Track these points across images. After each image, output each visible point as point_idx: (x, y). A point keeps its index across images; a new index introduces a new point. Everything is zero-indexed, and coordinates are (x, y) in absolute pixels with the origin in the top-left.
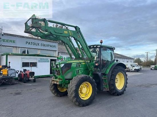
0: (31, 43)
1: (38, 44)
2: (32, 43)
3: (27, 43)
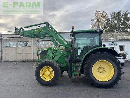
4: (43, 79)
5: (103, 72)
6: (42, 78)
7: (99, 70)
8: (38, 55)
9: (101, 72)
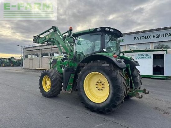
0: (139, 38)
1: (148, 37)
2: (141, 38)
3: (135, 38)
4: (44, 89)
5: (101, 90)
6: (43, 87)
7: (97, 86)
8: (50, 64)
9: (99, 90)
